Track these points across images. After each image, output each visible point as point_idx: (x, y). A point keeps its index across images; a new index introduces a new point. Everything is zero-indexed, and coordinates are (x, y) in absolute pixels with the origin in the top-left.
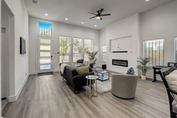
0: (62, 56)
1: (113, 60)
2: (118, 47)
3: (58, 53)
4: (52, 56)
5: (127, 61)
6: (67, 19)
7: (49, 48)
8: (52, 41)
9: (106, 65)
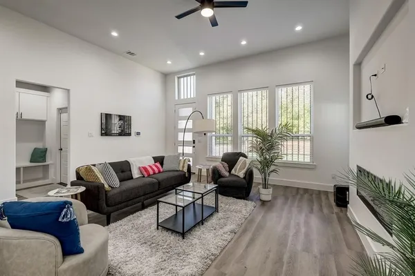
2: (370, 97)
4: (194, 141)
6: (202, 54)
8: (194, 110)
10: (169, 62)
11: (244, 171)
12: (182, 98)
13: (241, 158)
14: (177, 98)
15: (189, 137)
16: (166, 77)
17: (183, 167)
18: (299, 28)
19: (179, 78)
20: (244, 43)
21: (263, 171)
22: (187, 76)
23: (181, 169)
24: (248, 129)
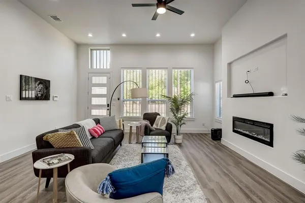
0: (131, 105)
1: (235, 119)
2: (247, 82)
3: (119, 99)
4: (108, 105)
5: (271, 126)
6: (124, 35)
7: (104, 91)
8: (109, 79)
9: (220, 130)
10: (90, 35)
11: (165, 125)
12: (95, 67)
13: (158, 116)
14: (90, 68)
15: (104, 101)
16: (79, 47)
17: (120, 126)
18: (193, 35)
19: (91, 50)
20: (158, 35)
21: (177, 124)
22: (100, 50)
23: (118, 128)
24: (165, 96)
